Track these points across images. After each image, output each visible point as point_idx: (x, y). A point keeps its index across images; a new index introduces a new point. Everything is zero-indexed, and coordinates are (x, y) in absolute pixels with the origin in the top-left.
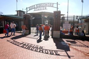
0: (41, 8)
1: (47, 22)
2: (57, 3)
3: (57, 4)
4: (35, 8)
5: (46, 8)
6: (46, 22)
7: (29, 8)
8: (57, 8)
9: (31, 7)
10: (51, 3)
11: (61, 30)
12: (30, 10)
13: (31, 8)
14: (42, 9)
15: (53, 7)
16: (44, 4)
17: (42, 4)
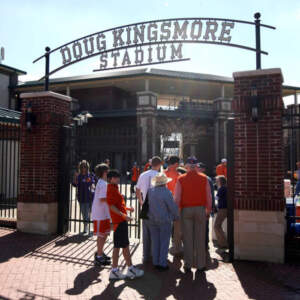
0: (145, 49)
1: (174, 144)
2: (257, 15)
3: (258, 24)
4: (103, 52)
5: (177, 52)
6: (168, 144)
7: (63, 49)
8: (258, 51)
9: (76, 43)
10: (212, 21)
11: (289, 201)
12: (67, 64)
13: (74, 51)
14: (155, 59)
15: (225, 42)
16: (166, 22)
17: (153, 23)
